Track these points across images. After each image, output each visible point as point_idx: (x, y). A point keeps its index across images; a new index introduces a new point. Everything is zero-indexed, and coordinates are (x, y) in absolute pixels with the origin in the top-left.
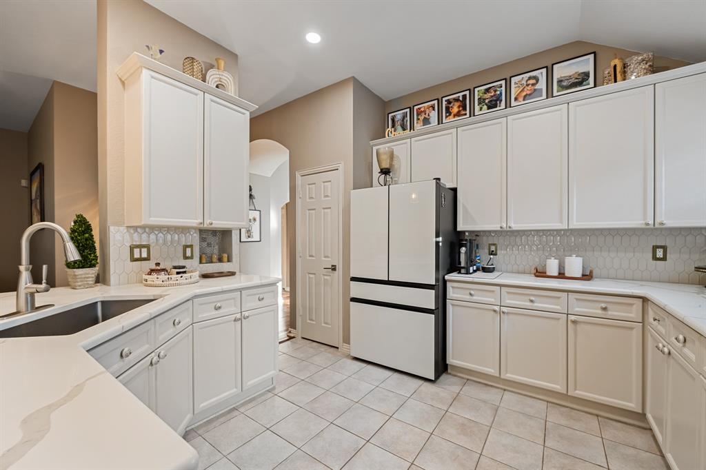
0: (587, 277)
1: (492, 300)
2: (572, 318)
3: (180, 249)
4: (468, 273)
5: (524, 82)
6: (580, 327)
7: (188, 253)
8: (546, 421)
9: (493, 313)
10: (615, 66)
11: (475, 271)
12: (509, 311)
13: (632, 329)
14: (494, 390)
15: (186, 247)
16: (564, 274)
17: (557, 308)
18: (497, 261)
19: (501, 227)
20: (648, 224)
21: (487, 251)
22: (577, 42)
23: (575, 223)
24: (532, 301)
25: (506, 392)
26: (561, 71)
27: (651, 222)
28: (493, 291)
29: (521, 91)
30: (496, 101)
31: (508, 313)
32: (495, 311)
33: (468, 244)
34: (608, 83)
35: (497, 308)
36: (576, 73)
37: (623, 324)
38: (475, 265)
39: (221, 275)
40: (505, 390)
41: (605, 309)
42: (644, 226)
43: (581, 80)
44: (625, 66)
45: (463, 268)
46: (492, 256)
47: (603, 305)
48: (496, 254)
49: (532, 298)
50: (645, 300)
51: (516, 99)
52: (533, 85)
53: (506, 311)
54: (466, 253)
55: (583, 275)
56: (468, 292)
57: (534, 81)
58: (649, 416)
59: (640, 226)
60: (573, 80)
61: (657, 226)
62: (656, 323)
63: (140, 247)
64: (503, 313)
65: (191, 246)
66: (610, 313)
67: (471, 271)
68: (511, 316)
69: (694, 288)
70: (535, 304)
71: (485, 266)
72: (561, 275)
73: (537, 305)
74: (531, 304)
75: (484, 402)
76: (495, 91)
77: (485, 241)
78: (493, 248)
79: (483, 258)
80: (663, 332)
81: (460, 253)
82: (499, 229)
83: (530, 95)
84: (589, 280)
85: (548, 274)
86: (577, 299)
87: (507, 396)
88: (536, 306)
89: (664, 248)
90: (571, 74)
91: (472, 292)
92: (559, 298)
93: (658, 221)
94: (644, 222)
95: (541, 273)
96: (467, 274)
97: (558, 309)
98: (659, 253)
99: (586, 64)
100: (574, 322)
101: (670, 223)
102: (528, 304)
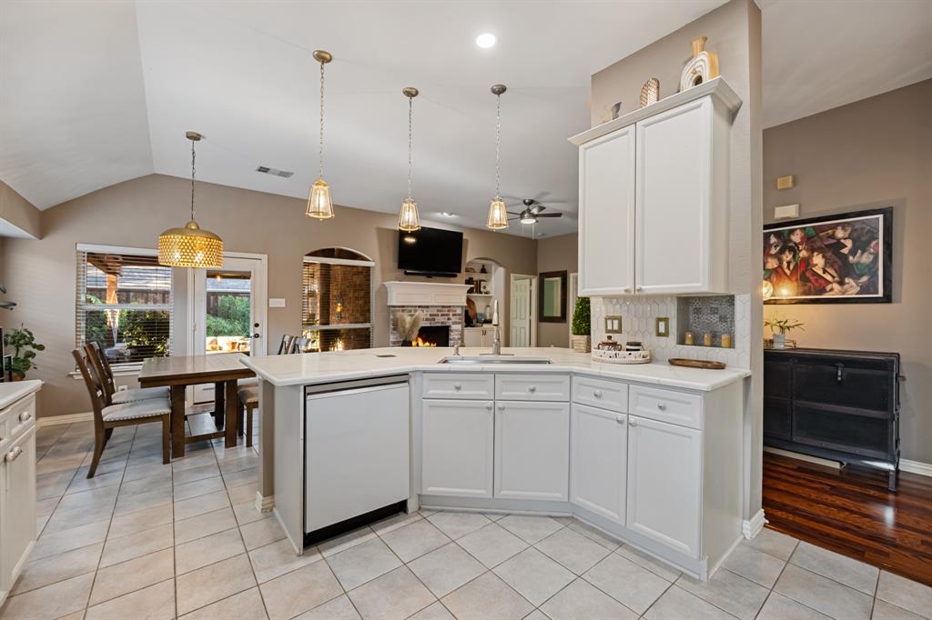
3: (653, 322)
7: (662, 329)
15: (659, 320)
39: (705, 365)
63: (613, 318)
65: (666, 320)
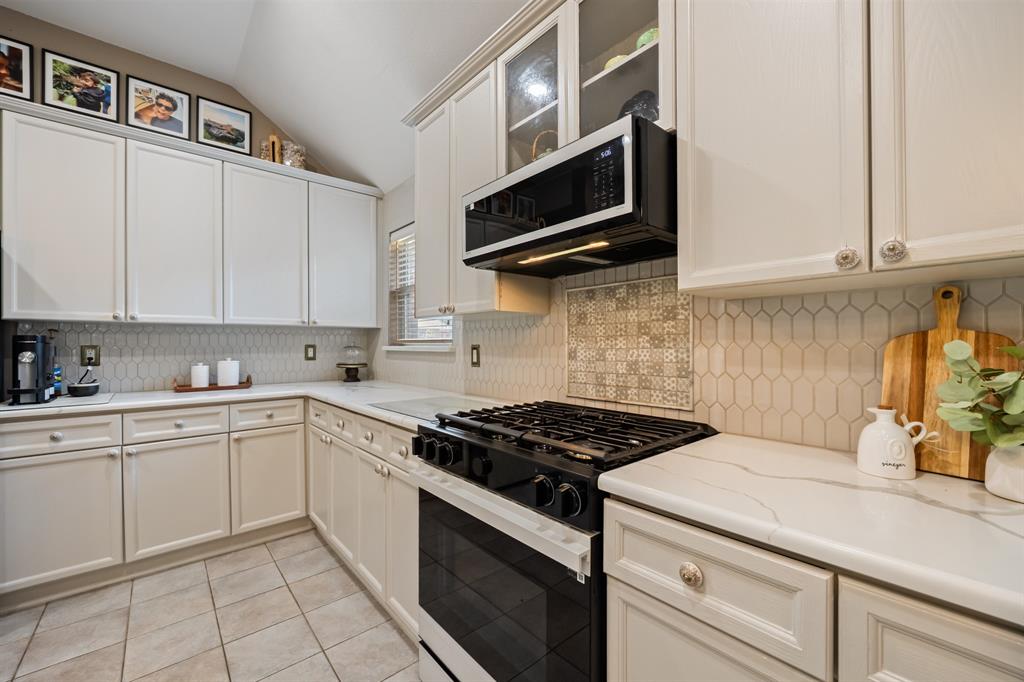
0: (246, 383)
1: (104, 439)
2: (235, 435)
4: (39, 399)
5: (153, 96)
6: (244, 445)
8: (209, 582)
9: (105, 462)
10: (273, 143)
11: (53, 397)
12: (139, 450)
13: (295, 431)
14: (114, 590)
16: (216, 384)
17: (216, 427)
18: (99, 374)
19: (115, 317)
20: (304, 322)
21: (76, 359)
22: (228, 86)
23: (231, 317)
24: (179, 426)
25: (136, 582)
26: (208, 111)
27: (306, 320)
28: (107, 424)
29: (147, 108)
30: (99, 99)
31: (137, 454)
32: (112, 456)
33: (39, 346)
34: (265, 158)
35: (116, 451)
36: (229, 126)
37: (286, 430)
38: (52, 385)
40: (133, 580)
41: (270, 416)
42: (300, 324)
43: (234, 138)
44: (282, 148)
45: (26, 392)
46: (90, 368)
47: (269, 412)
48: (97, 364)
49: (179, 422)
50: (306, 398)
51: (137, 115)
52: (167, 108)
53: (134, 451)
54: (34, 362)
55: (240, 383)
56: (48, 435)
57: (169, 105)
58: (314, 515)
59: (297, 324)
60: (224, 133)
61: (311, 324)
62: (316, 419)
64: (129, 455)
66: (277, 420)
67: (47, 397)
68: (143, 457)
69: (337, 383)
70: (185, 429)
71: (76, 385)
72: (213, 386)
73: (188, 430)
74: (178, 430)
75: (100, 616)
76: (96, 82)
77: (74, 342)
78: (91, 353)
79: (69, 371)
80: (324, 424)
81: (16, 363)
82: (111, 319)
83: (162, 121)
84: (248, 387)
85: (194, 386)
86: (240, 411)
87: (139, 586)
88: (187, 432)
89: (314, 347)
90: (223, 123)
91: (57, 434)
92: (218, 413)
93: (312, 319)
94: (299, 320)
95: (184, 387)
96: (37, 402)
97: (217, 429)
98: (310, 353)
99: (241, 122)
100: (238, 440)
101: (322, 323)
102: (173, 431)
